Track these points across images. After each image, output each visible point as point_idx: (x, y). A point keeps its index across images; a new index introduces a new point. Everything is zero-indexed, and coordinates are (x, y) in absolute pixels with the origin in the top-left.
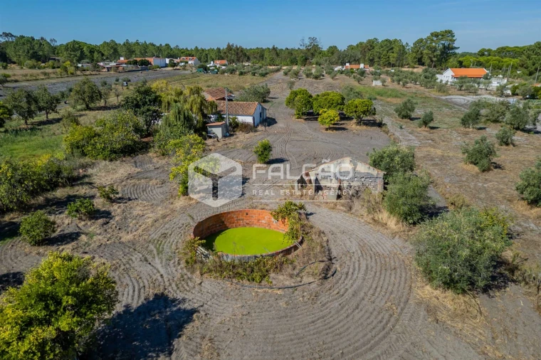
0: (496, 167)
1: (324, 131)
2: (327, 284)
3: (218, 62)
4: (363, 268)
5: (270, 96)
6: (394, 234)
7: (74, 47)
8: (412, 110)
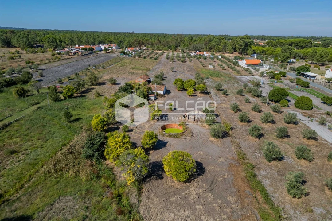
0: (239, 111)
1: (189, 97)
2: (192, 138)
3: (130, 49)
4: (200, 135)
5: (165, 76)
6: (207, 129)
7: (52, 41)
8: (221, 87)
